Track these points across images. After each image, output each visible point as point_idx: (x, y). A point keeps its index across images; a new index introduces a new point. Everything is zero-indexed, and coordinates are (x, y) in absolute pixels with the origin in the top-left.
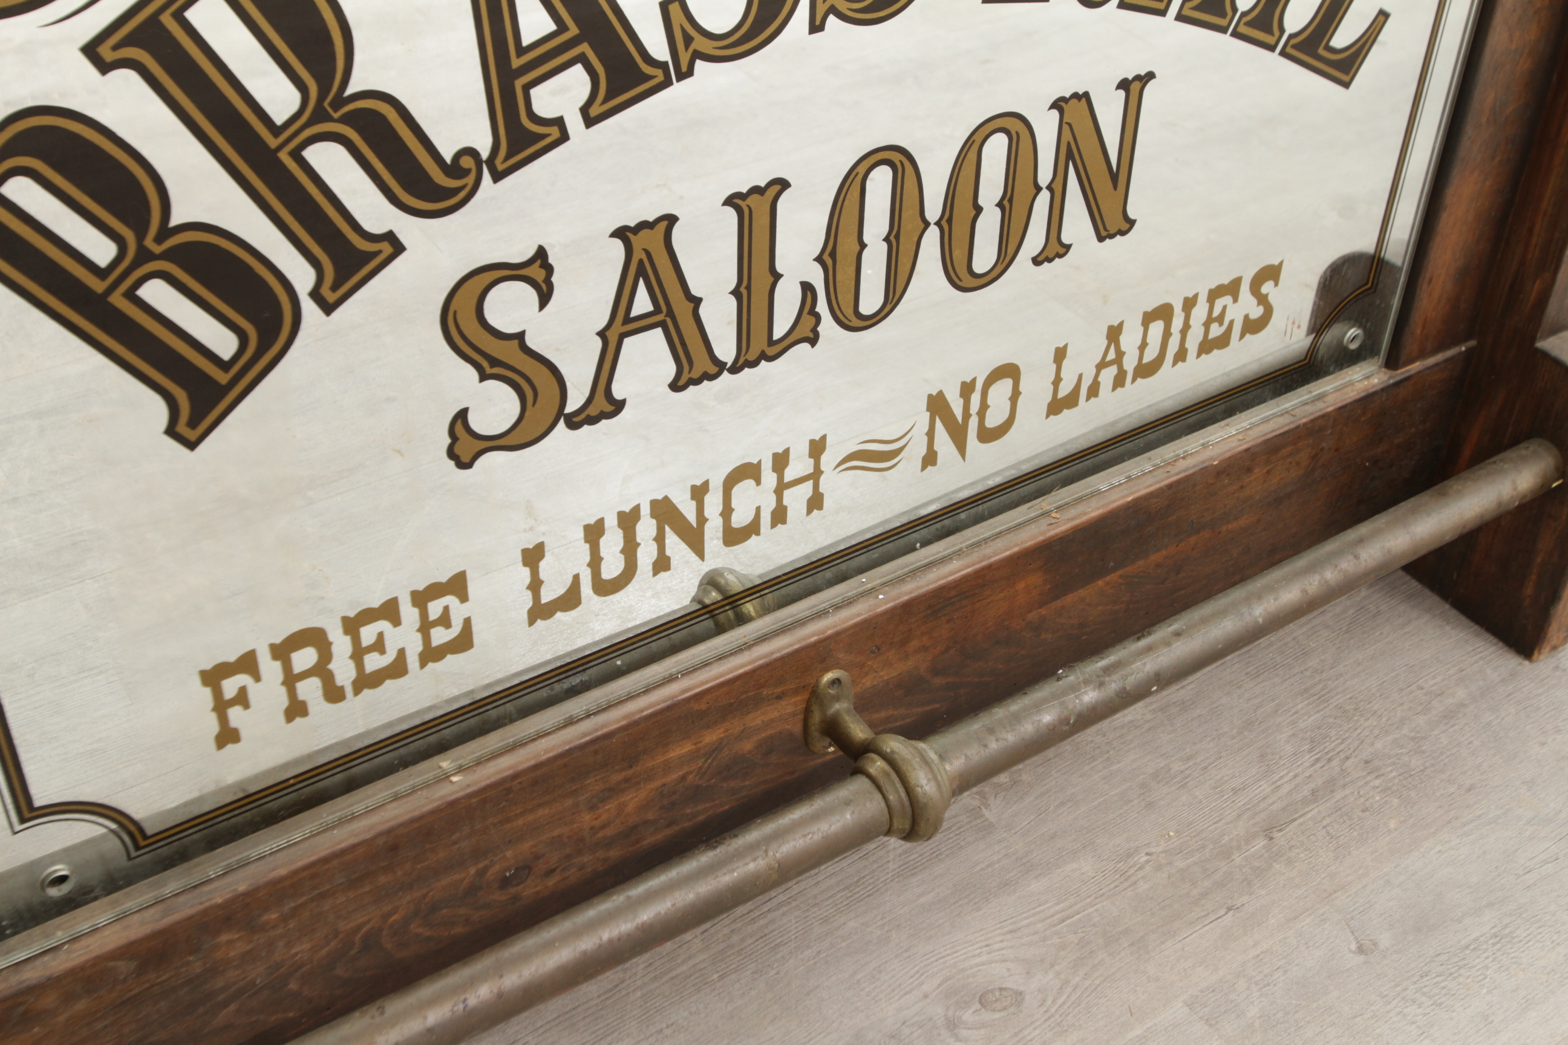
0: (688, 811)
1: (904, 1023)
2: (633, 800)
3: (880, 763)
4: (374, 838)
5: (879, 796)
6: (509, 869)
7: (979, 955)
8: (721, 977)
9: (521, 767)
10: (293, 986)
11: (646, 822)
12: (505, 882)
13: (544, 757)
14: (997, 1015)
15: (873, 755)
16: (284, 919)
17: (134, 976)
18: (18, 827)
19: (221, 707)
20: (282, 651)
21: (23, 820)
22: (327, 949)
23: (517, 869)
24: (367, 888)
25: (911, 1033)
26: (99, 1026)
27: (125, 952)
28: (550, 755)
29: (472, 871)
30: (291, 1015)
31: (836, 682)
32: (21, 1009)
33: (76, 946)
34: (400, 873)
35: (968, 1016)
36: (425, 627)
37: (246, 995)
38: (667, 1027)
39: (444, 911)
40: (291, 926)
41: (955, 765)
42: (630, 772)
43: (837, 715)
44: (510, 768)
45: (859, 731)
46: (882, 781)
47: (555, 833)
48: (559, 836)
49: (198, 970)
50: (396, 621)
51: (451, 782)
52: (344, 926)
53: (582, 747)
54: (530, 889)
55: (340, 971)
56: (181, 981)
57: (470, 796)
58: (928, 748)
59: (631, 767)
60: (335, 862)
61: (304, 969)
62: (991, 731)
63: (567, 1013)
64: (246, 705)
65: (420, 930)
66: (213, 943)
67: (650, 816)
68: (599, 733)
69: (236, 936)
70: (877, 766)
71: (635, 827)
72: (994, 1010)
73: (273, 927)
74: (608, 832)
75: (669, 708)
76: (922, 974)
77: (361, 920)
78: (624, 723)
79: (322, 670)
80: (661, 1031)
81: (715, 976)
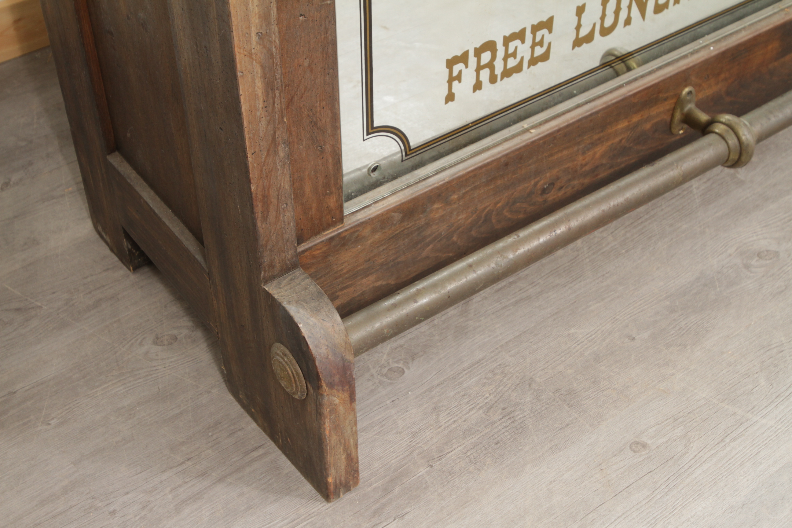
0: (619, 160)
1: (723, 267)
2: (600, 150)
3: (722, 127)
4: (500, 158)
5: (723, 142)
6: (546, 184)
7: (752, 236)
8: (627, 252)
9: (562, 126)
10: (455, 238)
11: (602, 165)
12: (544, 191)
13: (571, 122)
14: (768, 262)
15: (717, 124)
16: (459, 199)
17: (399, 222)
18: (366, 137)
19: (451, 80)
20: (478, 52)
21: (368, 134)
22: (471, 219)
23: (549, 184)
24: (492, 187)
25: (728, 271)
26: (381, 249)
27: (399, 209)
28: (574, 120)
29: (533, 182)
30: (451, 255)
31: (690, 93)
32: (356, 234)
33: (377, 205)
34: (506, 179)
35: (753, 262)
36: (534, 45)
37: (437, 241)
38: (607, 273)
39: (518, 204)
40: (461, 203)
41: (757, 129)
42: (602, 134)
43: (690, 110)
44: (556, 126)
45: (704, 117)
46: (725, 135)
47: (567, 166)
48: (568, 168)
49: (423, 223)
50: (523, 42)
51: (531, 132)
52: (480, 207)
53: (586, 117)
54: (552, 196)
55: (473, 233)
56: (415, 228)
57: (540, 139)
58: (744, 120)
59: (602, 131)
60: (484, 169)
61: (460, 229)
62: (771, 112)
63: (555, 269)
64: (460, 81)
65: (507, 214)
66: (431, 208)
67: (604, 162)
68: (594, 111)
69: (440, 206)
70: (719, 128)
71: (597, 167)
72: (766, 260)
73: (454, 203)
74: (587, 168)
75: (623, 100)
76: (726, 246)
77: (487, 204)
78: (604, 106)
79: (490, 65)
80: (604, 275)
81: (624, 251)
